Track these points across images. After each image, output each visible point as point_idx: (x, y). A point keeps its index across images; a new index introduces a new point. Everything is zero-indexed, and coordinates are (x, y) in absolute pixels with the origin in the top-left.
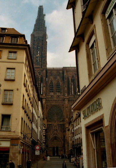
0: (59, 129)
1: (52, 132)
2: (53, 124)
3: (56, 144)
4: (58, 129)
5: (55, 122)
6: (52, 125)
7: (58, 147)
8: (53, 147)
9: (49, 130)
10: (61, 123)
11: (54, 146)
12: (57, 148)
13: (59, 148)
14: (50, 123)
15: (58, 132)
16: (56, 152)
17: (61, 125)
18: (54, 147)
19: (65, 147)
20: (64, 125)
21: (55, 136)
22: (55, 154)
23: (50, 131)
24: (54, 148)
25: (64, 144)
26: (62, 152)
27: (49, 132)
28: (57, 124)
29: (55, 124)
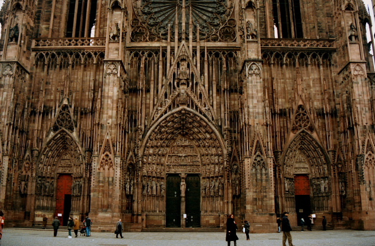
0: (202, 73)
1: (162, 92)
2: (172, 49)
3: (189, 160)
4: (197, 71)
5: (180, 40)
6: (164, 55)
7: (198, 175)
8: (169, 175)
9: (148, 82)
10: (218, 44)
11: (172, 171)
12: (193, 180)
13: (203, 183)
14: (155, 44)
15: (200, 88)
16: (183, 207)
17: (217, 55)
18: (176, 175)
19: (240, 173)
20: (231, 55)
21: (183, 115)
22: (179, 217)
23: (152, 86)
24: (173, 180)
25: (235, 159)
26: (219, 204)
27: (148, 91)
28: (195, 51)
29: (185, 48)
